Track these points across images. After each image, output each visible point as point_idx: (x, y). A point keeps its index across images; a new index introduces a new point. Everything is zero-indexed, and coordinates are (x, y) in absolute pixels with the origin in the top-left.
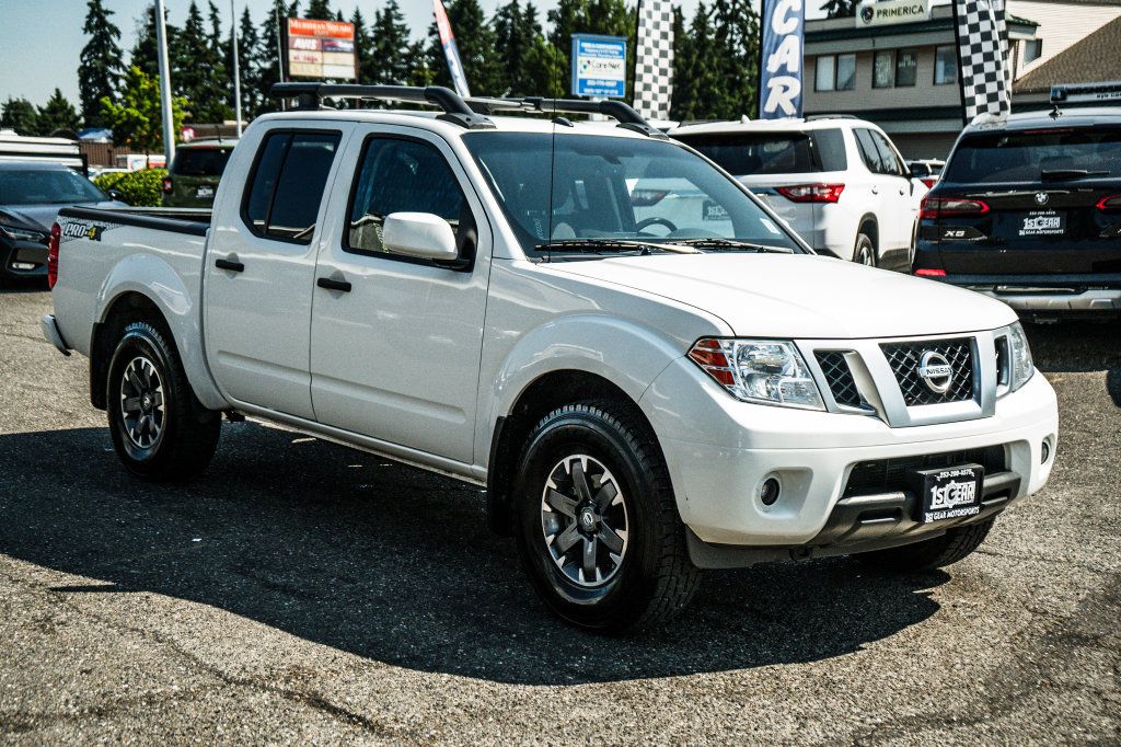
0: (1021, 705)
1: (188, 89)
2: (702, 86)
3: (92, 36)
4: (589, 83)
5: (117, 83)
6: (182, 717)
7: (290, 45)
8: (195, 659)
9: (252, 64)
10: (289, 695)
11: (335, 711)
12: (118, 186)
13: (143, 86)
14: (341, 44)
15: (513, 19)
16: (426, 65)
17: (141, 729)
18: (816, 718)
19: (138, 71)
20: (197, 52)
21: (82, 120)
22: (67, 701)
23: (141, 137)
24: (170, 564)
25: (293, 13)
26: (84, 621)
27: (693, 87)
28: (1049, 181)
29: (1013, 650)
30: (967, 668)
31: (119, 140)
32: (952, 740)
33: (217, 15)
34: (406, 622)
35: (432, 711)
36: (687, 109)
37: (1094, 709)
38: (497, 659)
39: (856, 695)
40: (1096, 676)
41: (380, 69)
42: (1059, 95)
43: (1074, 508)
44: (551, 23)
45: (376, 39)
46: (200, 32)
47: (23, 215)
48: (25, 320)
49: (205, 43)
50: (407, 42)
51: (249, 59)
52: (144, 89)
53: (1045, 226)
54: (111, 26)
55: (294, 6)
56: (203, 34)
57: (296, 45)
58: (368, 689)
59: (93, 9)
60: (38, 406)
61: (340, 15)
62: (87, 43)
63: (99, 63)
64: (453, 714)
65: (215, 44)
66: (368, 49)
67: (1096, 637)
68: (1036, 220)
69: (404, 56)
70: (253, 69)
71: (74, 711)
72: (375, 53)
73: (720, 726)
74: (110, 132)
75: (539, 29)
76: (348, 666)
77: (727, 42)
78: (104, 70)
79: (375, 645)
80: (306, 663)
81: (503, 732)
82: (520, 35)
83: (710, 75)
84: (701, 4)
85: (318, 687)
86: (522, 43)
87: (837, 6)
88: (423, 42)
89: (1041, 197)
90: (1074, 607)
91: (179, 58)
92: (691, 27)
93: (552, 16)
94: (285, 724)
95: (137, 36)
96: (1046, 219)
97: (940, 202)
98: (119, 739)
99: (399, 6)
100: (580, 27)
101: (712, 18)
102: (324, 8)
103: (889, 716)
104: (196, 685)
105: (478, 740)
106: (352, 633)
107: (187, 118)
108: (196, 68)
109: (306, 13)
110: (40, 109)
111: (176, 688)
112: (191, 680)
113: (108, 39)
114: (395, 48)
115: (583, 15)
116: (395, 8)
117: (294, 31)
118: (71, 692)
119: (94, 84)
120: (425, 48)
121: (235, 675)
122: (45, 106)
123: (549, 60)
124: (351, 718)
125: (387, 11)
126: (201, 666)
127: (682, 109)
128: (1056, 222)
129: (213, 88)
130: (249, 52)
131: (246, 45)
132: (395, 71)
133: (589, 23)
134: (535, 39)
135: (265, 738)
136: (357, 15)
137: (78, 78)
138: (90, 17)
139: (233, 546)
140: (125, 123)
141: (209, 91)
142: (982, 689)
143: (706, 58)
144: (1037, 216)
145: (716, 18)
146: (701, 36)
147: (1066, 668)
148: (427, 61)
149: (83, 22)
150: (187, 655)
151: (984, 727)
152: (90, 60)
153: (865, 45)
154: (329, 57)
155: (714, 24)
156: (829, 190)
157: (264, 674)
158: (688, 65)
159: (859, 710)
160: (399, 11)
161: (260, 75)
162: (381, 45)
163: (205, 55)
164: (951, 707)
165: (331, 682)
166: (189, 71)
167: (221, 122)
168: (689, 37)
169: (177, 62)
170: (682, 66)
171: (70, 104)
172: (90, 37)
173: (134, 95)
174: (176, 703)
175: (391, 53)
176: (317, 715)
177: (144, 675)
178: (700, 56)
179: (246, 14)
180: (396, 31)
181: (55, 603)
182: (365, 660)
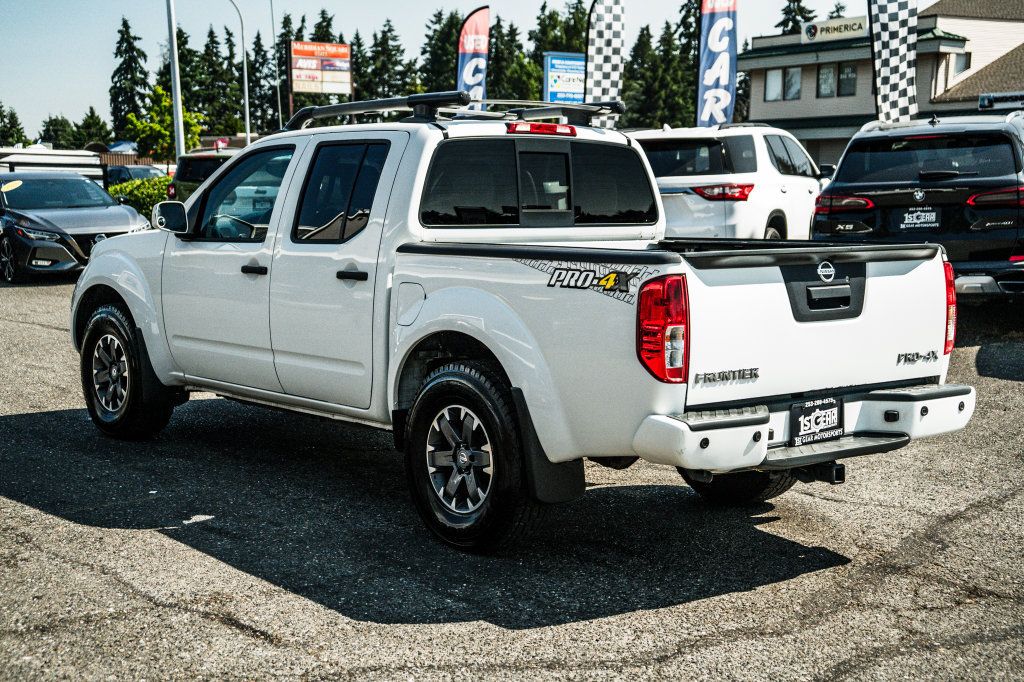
0: (827, 620)
1: (207, 105)
2: (668, 97)
3: (122, 59)
4: (559, 96)
5: (143, 101)
6: (112, 633)
7: (293, 65)
8: (132, 587)
9: (263, 82)
10: (206, 615)
11: (242, 627)
12: (136, 192)
13: (164, 104)
14: (338, 63)
15: (497, 38)
16: (418, 81)
17: (76, 642)
18: (652, 632)
19: (160, 90)
20: (215, 72)
21: (113, 135)
22: (17, 621)
23: (162, 148)
24: (125, 512)
25: (299, 37)
26: (44, 557)
27: (660, 98)
28: (925, 180)
29: (834, 577)
30: (790, 592)
31: (143, 152)
32: (760, 648)
33: (232, 38)
34: (319, 558)
35: (326, 627)
36: (654, 118)
37: (888, 623)
38: (390, 586)
39: (690, 614)
40: (898, 598)
41: (377, 84)
42: (986, 102)
43: (918, 463)
44: (532, 42)
45: (373, 58)
46: (217, 55)
47: (42, 218)
48: (39, 310)
49: (221, 64)
50: (402, 60)
51: (260, 78)
52: (165, 106)
53: (923, 220)
54: (138, 51)
55: (300, 30)
56: (219, 57)
57: (298, 66)
58: (274, 610)
59: (123, 36)
60: (37, 383)
61: (341, 37)
62: (118, 66)
63: (128, 83)
64: (343, 629)
65: (231, 64)
66: (367, 67)
67: (907, 567)
68: (915, 215)
69: (400, 73)
70: (263, 86)
71: (21, 628)
72: (373, 71)
73: (567, 638)
74: (135, 145)
75: (520, 47)
76: (262, 592)
77: (690, 57)
78: (132, 90)
79: (288, 575)
80: (226, 590)
81: (382, 643)
82: (503, 53)
83: (675, 87)
84: (667, 23)
85: (232, 609)
86: (505, 60)
87: (791, 24)
88: (415, 61)
89: (919, 195)
90: (896, 543)
91: (197, 78)
92: (659, 44)
93: (532, 36)
94: (198, 638)
95: (162, 59)
96: (923, 214)
97: (832, 199)
98: (55, 650)
99: (394, 28)
100: (557, 46)
101: (676, 36)
102: (328, 31)
103: (714, 630)
104: (129, 608)
105: (359, 649)
106: (270, 566)
107: (202, 131)
108: (213, 86)
109: (311, 36)
110: (76, 125)
111: (111, 610)
112: (125, 603)
113: (136, 62)
114: (390, 66)
115: (559, 34)
116: (390, 30)
117: (297, 52)
118: (22, 613)
119: (123, 102)
120: (418, 66)
121: (164, 599)
122: (80, 123)
123: (529, 75)
124: (255, 633)
125: (384, 33)
126: (136, 593)
127: (649, 118)
128: (932, 216)
129: (229, 105)
130: (261, 72)
131: (258, 65)
132: (391, 87)
133: (564, 41)
134: (517, 57)
135: (180, 649)
136: (357, 37)
137: (110, 97)
138: (120, 43)
139: (184, 497)
140: (148, 136)
141: (225, 107)
142: (798, 608)
143: (671, 71)
144: (916, 211)
145: (681, 36)
146: (667, 52)
147: (875, 591)
148: (420, 77)
149: (114, 48)
150: (126, 584)
151: (790, 638)
152: (120, 81)
153: (810, 59)
154: (328, 75)
155: (679, 41)
156: (739, 190)
157: (189, 598)
158: (655, 79)
159: (689, 625)
160: (394, 33)
161: (270, 92)
162: (379, 64)
163: (222, 74)
164: (768, 622)
165: (244, 605)
166: (207, 88)
167: (235, 134)
168: (657, 52)
169: (197, 81)
170: (649, 80)
171: (102, 121)
172: (120, 60)
173: (156, 112)
174: (109, 622)
175: (388, 71)
176: (226, 630)
177: (86, 600)
178: (666, 71)
179: (258, 38)
180: (392, 51)
181: (22, 544)
182: (277, 588)
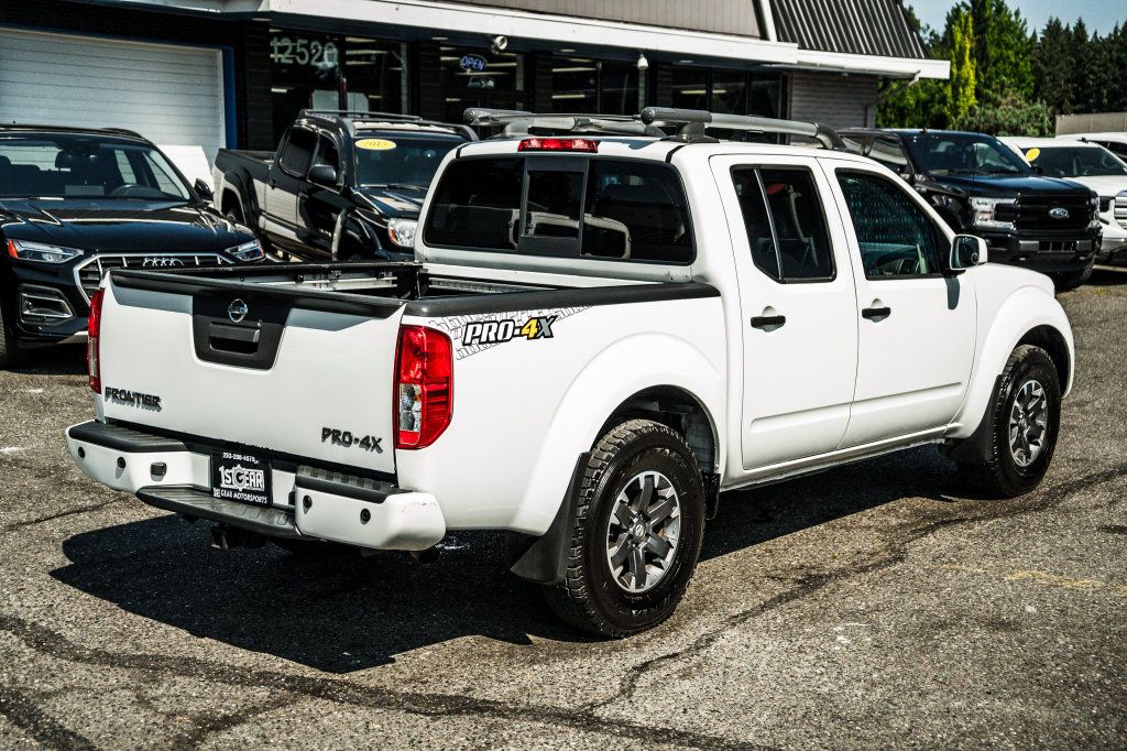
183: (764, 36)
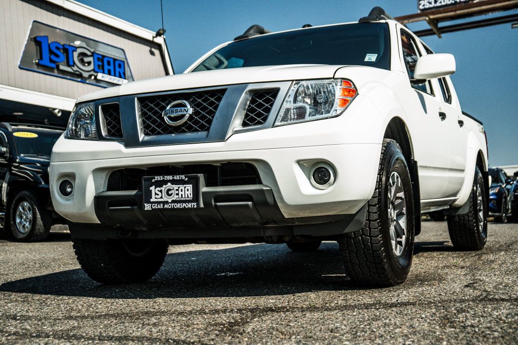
183: (167, 73)
